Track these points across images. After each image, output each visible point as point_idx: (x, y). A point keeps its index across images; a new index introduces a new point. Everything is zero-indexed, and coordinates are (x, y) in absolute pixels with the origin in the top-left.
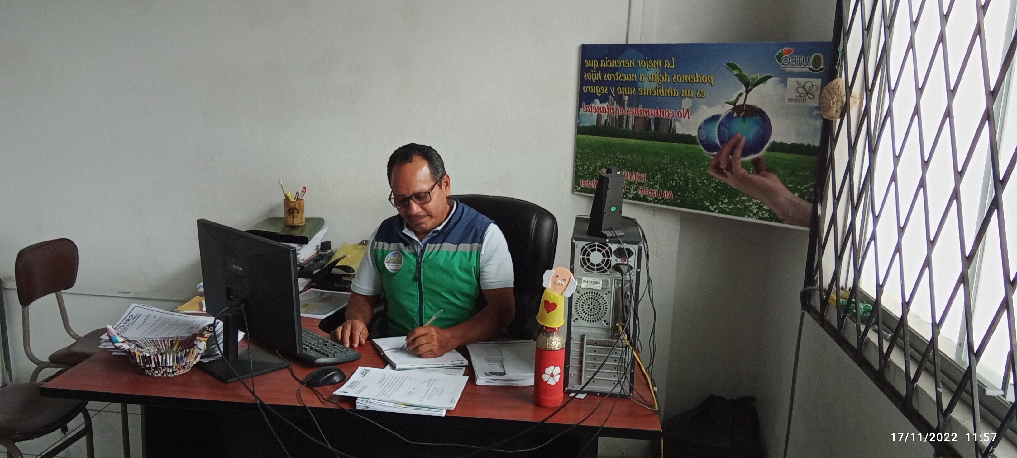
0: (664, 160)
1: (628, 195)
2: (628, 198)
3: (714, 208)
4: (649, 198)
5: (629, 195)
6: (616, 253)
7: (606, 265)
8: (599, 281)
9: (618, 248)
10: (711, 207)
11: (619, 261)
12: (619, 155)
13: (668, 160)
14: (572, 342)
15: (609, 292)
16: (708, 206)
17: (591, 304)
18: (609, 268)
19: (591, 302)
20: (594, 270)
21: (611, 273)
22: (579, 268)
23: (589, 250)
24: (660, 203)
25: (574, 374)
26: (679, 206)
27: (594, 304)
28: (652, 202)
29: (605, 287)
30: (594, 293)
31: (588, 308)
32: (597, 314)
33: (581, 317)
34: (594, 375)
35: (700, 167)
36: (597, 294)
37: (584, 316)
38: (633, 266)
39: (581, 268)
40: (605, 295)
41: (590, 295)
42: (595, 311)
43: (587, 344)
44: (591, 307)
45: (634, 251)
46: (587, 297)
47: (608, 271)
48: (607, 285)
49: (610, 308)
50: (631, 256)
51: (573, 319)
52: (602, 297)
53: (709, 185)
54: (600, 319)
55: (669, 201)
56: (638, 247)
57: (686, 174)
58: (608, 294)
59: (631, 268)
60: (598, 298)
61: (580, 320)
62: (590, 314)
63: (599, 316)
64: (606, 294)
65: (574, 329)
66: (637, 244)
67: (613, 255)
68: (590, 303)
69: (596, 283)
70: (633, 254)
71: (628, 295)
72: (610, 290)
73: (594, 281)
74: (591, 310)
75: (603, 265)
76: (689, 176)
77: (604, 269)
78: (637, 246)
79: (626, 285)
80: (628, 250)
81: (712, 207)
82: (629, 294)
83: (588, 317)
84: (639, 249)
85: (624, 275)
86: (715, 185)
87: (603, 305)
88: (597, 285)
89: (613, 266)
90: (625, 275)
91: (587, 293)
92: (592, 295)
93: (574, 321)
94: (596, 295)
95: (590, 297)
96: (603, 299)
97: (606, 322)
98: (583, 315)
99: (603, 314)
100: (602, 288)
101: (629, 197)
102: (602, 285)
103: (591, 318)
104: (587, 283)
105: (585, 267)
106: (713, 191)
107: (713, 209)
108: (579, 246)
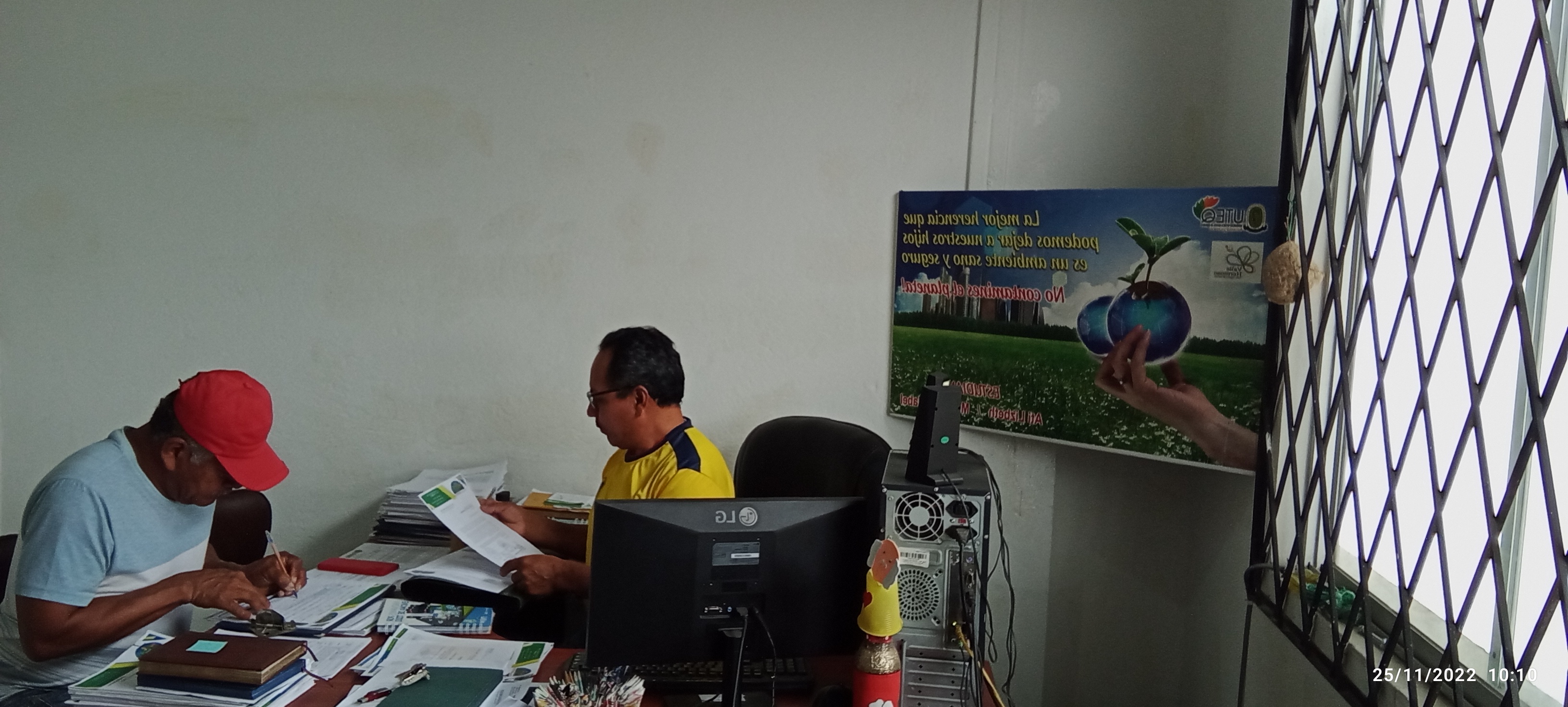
1: (973, 419)
2: (974, 424)
3: (1107, 440)
4: (1006, 424)
5: (975, 419)
7: (935, 528)
8: (925, 554)
9: (953, 502)
10: (1101, 438)
13: (1033, 365)
15: (940, 572)
16: (1096, 436)
17: (914, 590)
19: (912, 587)
21: (943, 541)
22: (894, 532)
26: (1052, 437)
28: (1011, 430)
29: (935, 563)
30: (917, 571)
31: (909, 597)
35: (1083, 377)
38: (977, 530)
39: (896, 533)
40: (934, 576)
41: (910, 576)
42: (920, 602)
44: (913, 595)
45: (978, 507)
46: (907, 580)
48: (938, 560)
49: (943, 595)
52: (929, 579)
53: (1098, 403)
55: (1037, 428)
56: (984, 500)
57: (1061, 386)
58: (939, 574)
59: (975, 533)
64: (937, 575)
66: (984, 496)
68: (911, 589)
69: (920, 556)
70: (976, 510)
71: (970, 576)
72: (942, 568)
73: (918, 553)
74: (913, 600)
76: (1067, 390)
78: (984, 498)
79: (968, 561)
80: (969, 504)
81: (1104, 439)
82: (972, 574)
84: (986, 503)
85: (963, 545)
86: (1106, 404)
88: (921, 560)
89: (947, 530)
90: (965, 545)
95: (912, 579)
97: (937, 620)
100: (930, 565)
101: (974, 422)
102: (930, 560)
103: (913, 614)
107: (1104, 442)
108: (893, 498)
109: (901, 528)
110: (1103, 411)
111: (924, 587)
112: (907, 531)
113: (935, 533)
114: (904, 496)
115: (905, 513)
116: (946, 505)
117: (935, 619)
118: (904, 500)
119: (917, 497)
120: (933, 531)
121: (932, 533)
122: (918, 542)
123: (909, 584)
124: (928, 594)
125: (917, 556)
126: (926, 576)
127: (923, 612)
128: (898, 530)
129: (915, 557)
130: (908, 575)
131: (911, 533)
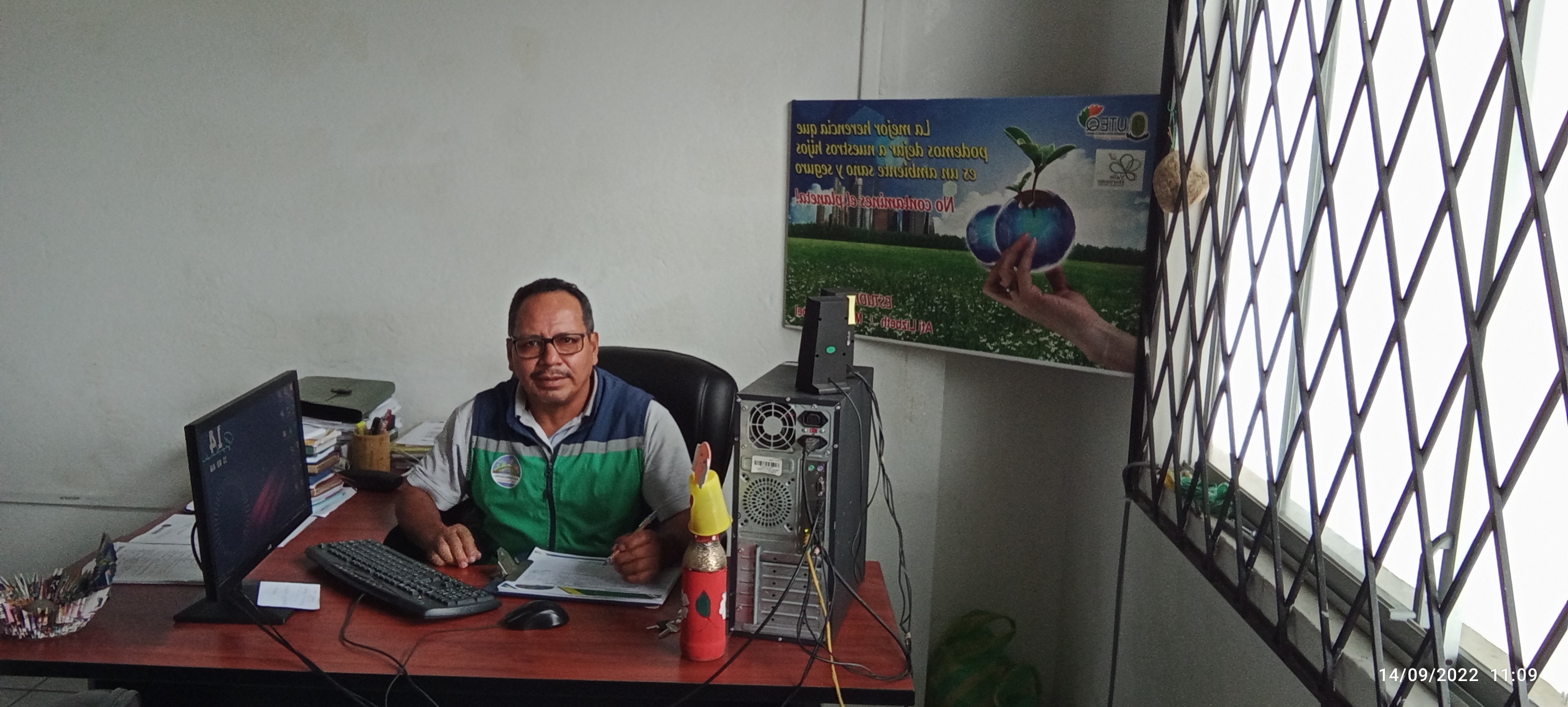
0: (919, 273)
6: (802, 419)
11: (808, 431)
12: (852, 268)
14: (739, 556)
15: (793, 480)
16: (984, 344)
17: (768, 497)
18: (792, 442)
19: (766, 495)
20: (770, 445)
22: (748, 441)
23: (762, 414)
24: (914, 340)
25: (743, 606)
26: (943, 345)
27: (771, 497)
29: (787, 471)
30: (769, 479)
32: (776, 514)
33: (752, 518)
34: (775, 609)
36: (775, 482)
37: (757, 517)
39: (750, 441)
40: (787, 484)
41: (764, 484)
43: (762, 560)
44: (767, 502)
46: (761, 488)
47: (791, 447)
48: (790, 468)
50: (825, 423)
51: (740, 521)
52: (782, 487)
54: (781, 521)
57: (951, 295)
58: (792, 482)
60: (777, 488)
61: (751, 522)
62: (766, 513)
63: (779, 517)
64: (789, 483)
65: (742, 535)
67: (797, 423)
68: (765, 497)
69: (773, 465)
72: (795, 478)
73: (771, 462)
74: (767, 507)
75: (783, 438)
77: (784, 445)
83: (763, 518)
87: (785, 499)
88: (774, 468)
91: (760, 481)
92: (768, 484)
93: (742, 524)
94: (773, 483)
96: (785, 490)
98: (755, 514)
99: (785, 513)
100: (782, 474)
104: (760, 464)
105: (757, 440)
106: (992, 320)
109: (755, 437)
110: (990, 318)
111: (778, 495)
112: (761, 440)
113: (787, 442)
114: (758, 406)
115: (759, 423)
116: (797, 415)
117: (788, 525)
118: (758, 409)
119: (770, 407)
120: (785, 440)
121: (785, 442)
122: (771, 451)
123: (763, 491)
124: (781, 502)
125: (770, 464)
126: (779, 484)
127: (776, 518)
128: (752, 439)
129: (769, 465)
130: (763, 483)
131: (764, 441)
